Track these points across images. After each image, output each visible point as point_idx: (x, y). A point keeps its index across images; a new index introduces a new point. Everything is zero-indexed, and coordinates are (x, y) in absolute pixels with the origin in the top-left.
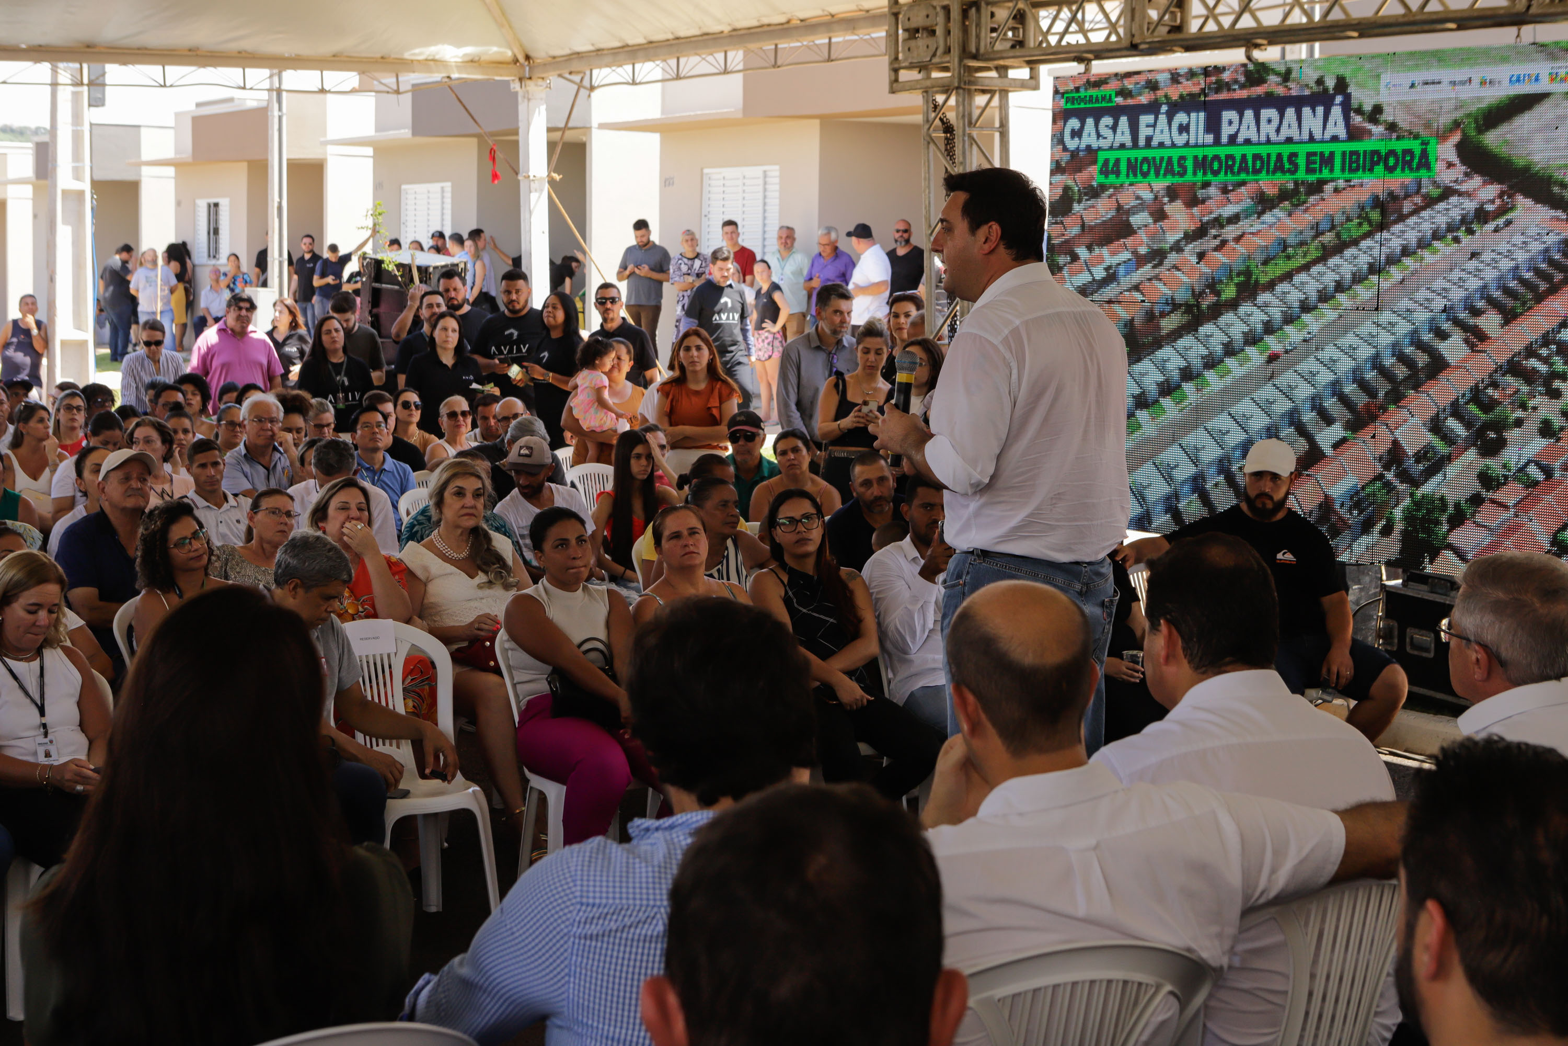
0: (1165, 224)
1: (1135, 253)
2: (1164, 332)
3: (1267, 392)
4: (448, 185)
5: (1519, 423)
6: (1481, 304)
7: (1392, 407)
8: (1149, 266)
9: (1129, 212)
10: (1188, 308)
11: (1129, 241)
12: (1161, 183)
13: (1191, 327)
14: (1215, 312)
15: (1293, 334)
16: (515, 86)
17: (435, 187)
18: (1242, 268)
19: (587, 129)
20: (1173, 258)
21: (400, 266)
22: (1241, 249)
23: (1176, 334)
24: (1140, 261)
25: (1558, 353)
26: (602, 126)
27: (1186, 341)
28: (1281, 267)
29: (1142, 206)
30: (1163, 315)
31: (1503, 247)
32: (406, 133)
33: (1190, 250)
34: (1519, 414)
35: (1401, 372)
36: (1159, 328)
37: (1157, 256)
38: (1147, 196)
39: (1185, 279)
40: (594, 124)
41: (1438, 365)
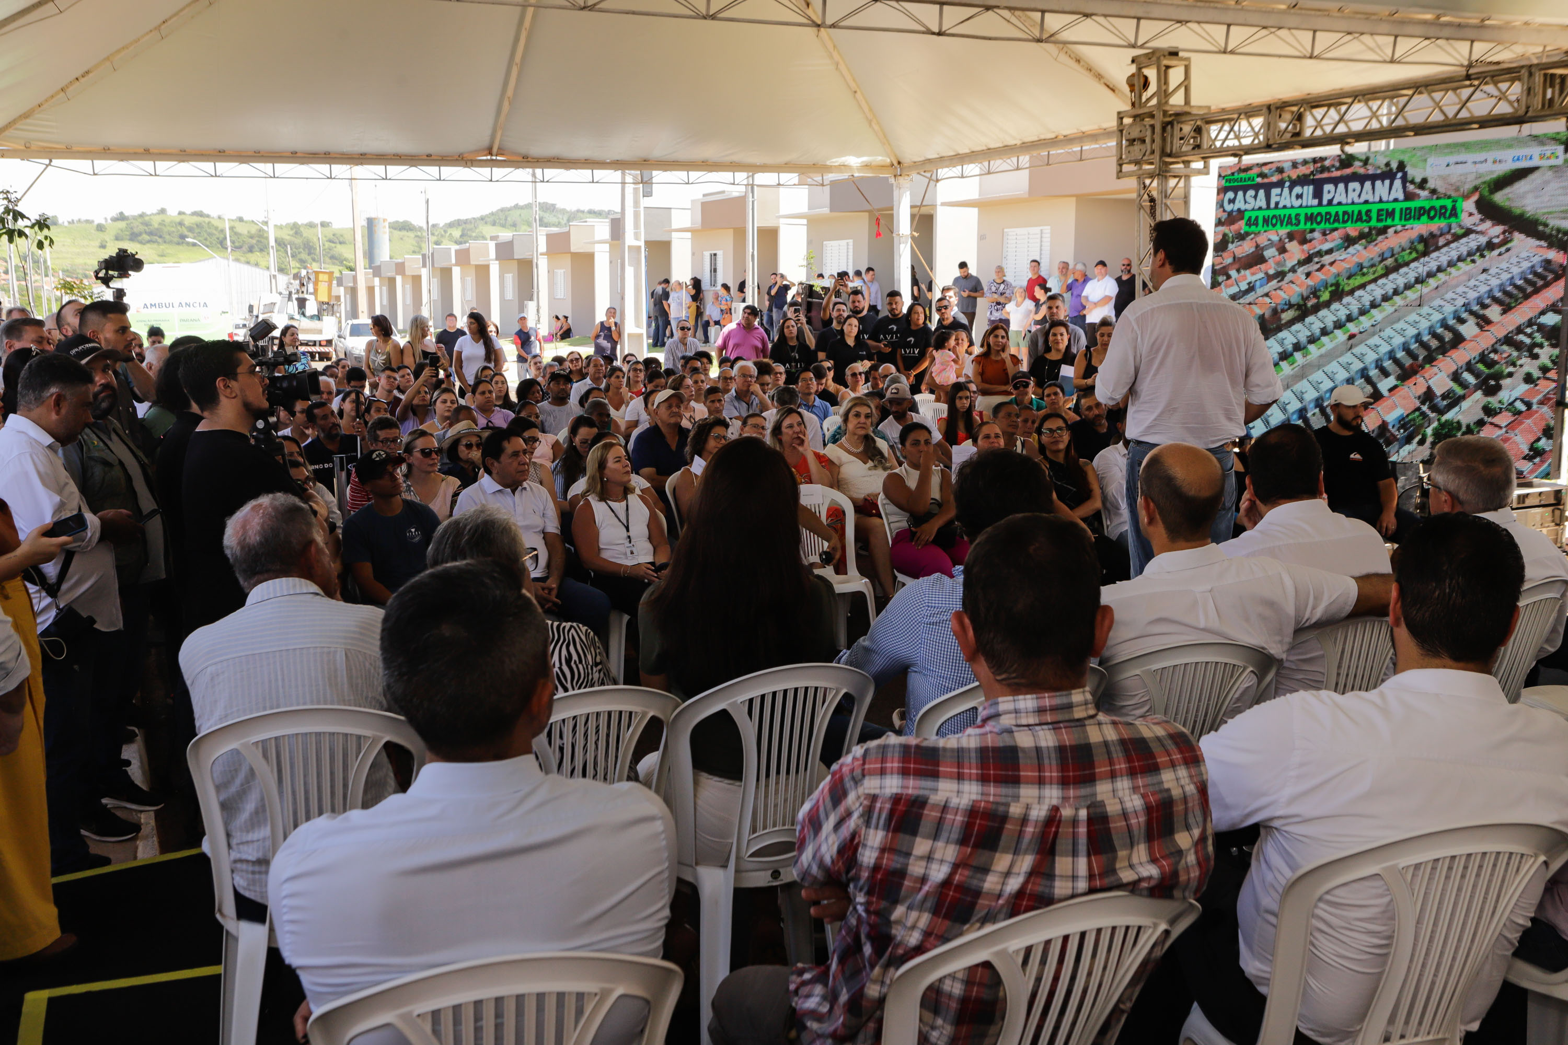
0: (1285, 255)
1: (1266, 274)
2: (1283, 322)
3: (1347, 358)
4: (851, 241)
5: (1510, 375)
6: (1487, 301)
7: (1427, 366)
8: (1275, 281)
9: (1263, 249)
10: (1299, 307)
11: (1263, 266)
12: (1284, 230)
13: (1300, 318)
14: (1316, 309)
15: (1365, 322)
16: (892, 180)
17: (843, 243)
18: (1334, 281)
19: (934, 206)
20: (1290, 276)
21: (823, 288)
22: (1333, 270)
23: (1291, 322)
24: (1270, 278)
25: (1538, 331)
26: (943, 204)
27: (1297, 327)
28: (1359, 280)
29: (1272, 244)
30: (1283, 311)
31: (1504, 265)
32: (826, 210)
33: (1301, 270)
34: (1511, 369)
35: (1434, 344)
36: (1280, 319)
37: (1280, 275)
38: (1275, 238)
39: (1298, 289)
40: (939, 203)
41: (1458, 340)
